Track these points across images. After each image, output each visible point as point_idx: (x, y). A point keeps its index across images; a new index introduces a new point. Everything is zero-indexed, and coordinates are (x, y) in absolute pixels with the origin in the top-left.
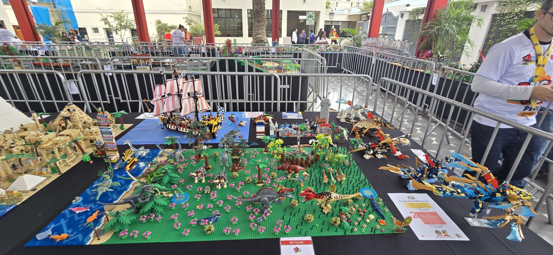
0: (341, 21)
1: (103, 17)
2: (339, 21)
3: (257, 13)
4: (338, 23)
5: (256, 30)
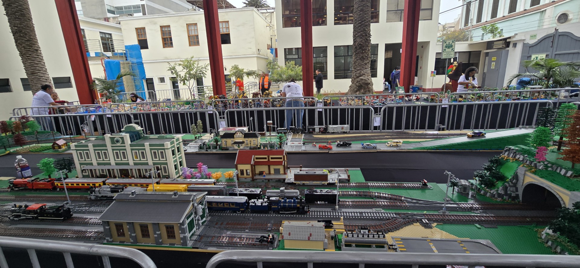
1: (171, 66)
3: (360, 48)
5: (358, 70)
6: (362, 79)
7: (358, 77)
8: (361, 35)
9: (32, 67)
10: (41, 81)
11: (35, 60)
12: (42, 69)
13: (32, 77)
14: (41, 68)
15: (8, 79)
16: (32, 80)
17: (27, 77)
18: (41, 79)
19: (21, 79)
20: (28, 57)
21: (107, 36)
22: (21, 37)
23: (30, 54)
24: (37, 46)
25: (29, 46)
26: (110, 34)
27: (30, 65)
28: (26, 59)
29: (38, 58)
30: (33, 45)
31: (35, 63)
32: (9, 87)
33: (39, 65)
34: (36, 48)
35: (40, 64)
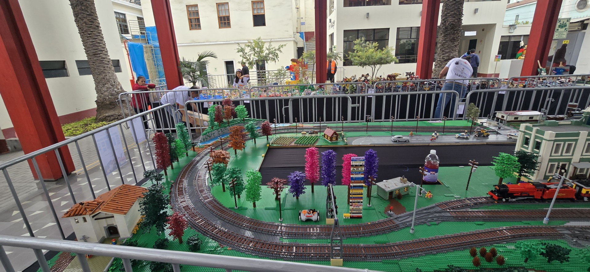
0: (524, 36)
1: (240, 48)
2: (521, 36)
3: (451, 29)
4: (518, 37)
5: (446, 53)
8: (454, 14)
9: (94, 46)
10: (103, 63)
11: (96, 38)
12: (104, 50)
13: (95, 59)
14: (103, 47)
15: (64, 61)
16: (94, 63)
17: (87, 59)
18: (104, 61)
19: (77, 62)
20: (89, 34)
21: (121, 16)
22: (83, 10)
23: (92, 32)
24: (97, 22)
25: (90, 22)
26: (124, 15)
27: (92, 44)
28: (88, 37)
29: (99, 36)
30: (94, 21)
31: (97, 42)
32: (65, 70)
33: (101, 45)
34: (97, 24)
35: (102, 43)
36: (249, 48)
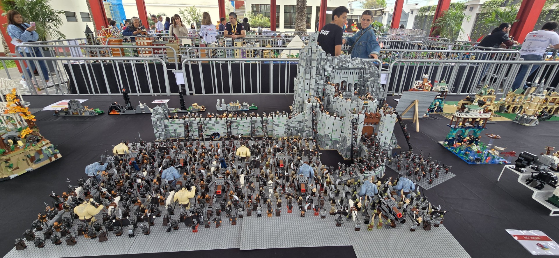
4: (357, 17)
5: (299, 23)
6: (301, 28)
7: (298, 27)
15: (75, 12)
17: (89, 12)
19: (81, 13)
32: (75, 18)
36: (187, 12)
